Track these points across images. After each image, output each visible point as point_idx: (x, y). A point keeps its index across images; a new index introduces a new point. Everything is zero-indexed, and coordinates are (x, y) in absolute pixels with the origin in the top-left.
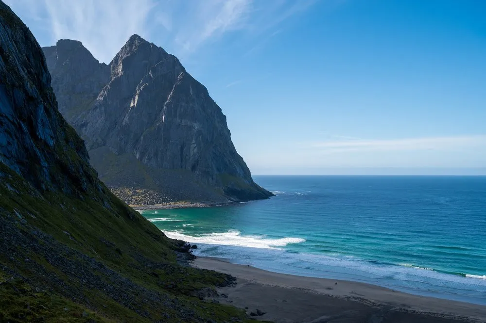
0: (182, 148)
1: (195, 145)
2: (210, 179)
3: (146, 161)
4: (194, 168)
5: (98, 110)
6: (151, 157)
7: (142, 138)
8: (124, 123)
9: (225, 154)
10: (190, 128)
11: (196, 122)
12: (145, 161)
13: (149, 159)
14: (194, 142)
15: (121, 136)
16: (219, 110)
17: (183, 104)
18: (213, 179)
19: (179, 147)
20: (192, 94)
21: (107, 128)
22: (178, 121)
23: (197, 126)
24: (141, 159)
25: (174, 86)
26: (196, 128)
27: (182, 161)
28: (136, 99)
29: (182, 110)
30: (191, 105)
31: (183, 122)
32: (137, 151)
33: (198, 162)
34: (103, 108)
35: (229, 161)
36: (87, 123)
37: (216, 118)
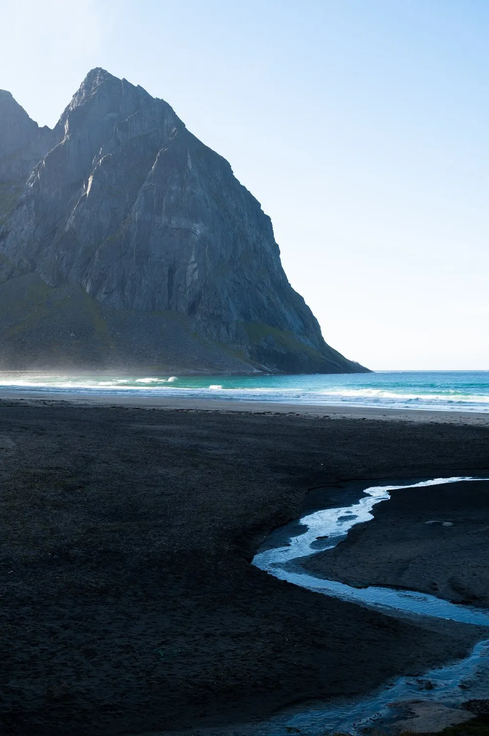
0: (171, 272)
1: (196, 265)
2: (223, 330)
3: (103, 296)
4: (192, 309)
5: (25, 207)
6: (113, 291)
7: (97, 253)
8: (67, 228)
9: (260, 285)
10: (188, 232)
11: (197, 222)
12: (101, 296)
13: (109, 293)
14: (193, 259)
15: (61, 252)
16: (254, 204)
17: (174, 188)
18: (228, 330)
19: (166, 270)
20: (190, 168)
21: (39, 240)
22: (165, 219)
23: (198, 229)
24: (94, 294)
25: (159, 154)
26: (198, 232)
27: (170, 297)
28: (90, 183)
29: (172, 198)
30: (188, 188)
31: (172, 222)
32: (87, 280)
33: (200, 298)
34: (33, 204)
35: (268, 299)
36: (8, 233)
37: (246, 219)
